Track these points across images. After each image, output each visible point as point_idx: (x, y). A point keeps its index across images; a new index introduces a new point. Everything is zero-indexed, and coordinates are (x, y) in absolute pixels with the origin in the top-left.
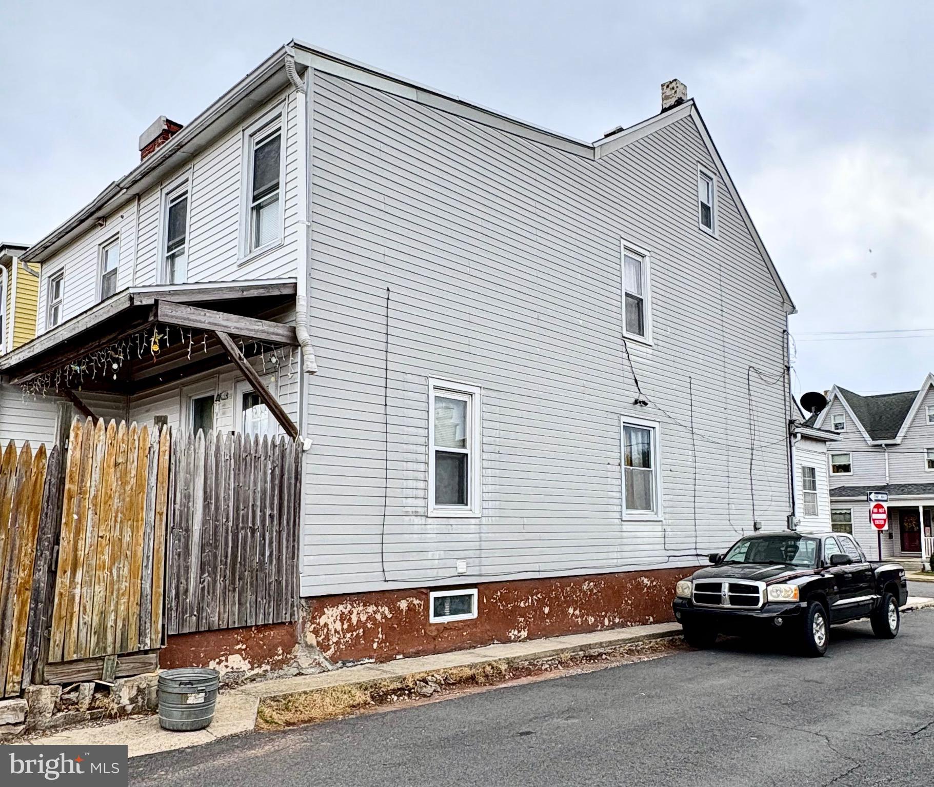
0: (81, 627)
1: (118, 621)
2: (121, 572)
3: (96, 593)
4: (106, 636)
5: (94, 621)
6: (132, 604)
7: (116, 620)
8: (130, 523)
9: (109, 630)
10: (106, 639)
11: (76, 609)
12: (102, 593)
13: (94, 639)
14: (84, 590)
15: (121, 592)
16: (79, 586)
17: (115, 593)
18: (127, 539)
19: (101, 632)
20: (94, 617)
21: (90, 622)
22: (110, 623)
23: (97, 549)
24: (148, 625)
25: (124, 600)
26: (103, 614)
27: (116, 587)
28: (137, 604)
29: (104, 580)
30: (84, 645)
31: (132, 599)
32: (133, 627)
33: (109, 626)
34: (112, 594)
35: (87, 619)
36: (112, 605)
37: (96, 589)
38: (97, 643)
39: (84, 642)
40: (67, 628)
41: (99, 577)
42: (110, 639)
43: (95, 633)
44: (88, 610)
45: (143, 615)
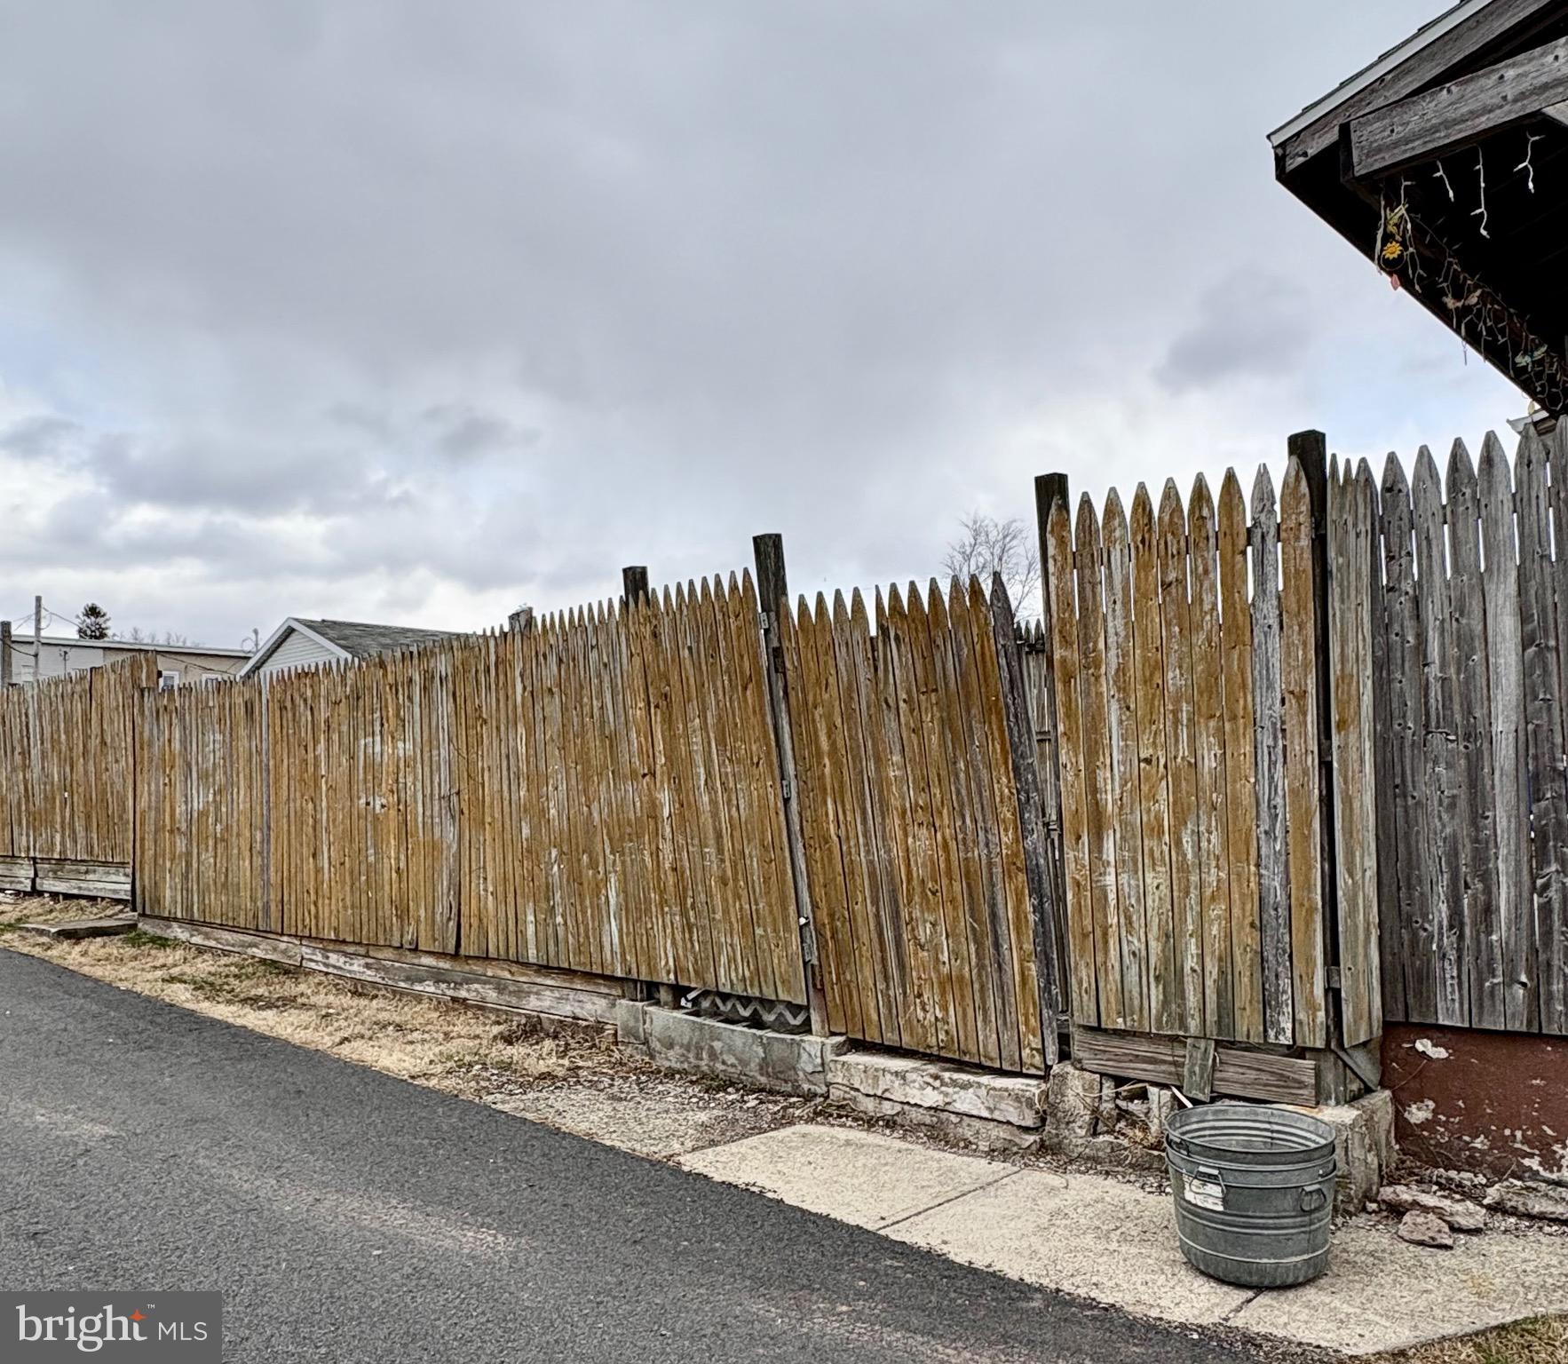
0: (1126, 960)
1: (1207, 959)
2: (1204, 844)
3: (1149, 889)
4: (1183, 991)
5: (1152, 951)
6: (1241, 927)
7: (1202, 957)
8: (1212, 723)
9: (1188, 979)
10: (1183, 998)
11: (1113, 920)
12: (1164, 890)
13: (1156, 994)
14: (1124, 878)
15: (1208, 892)
16: (1112, 870)
17: (1194, 894)
18: (1209, 763)
19: (1171, 977)
20: (1153, 944)
21: (1144, 953)
22: (1190, 963)
23: (1139, 789)
24: (1285, 982)
25: (1218, 910)
26: (1171, 938)
27: (1194, 878)
28: (1252, 925)
29: (1163, 859)
30: (1136, 1003)
31: (1236, 911)
32: (1246, 980)
33: (1187, 970)
34: (1187, 893)
35: (1137, 945)
36: (1189, 920)
37: (1148, 881)
38: (1165, 1003)
39: (1136, 994)
40: (1100, 959)
41: (1151, 851)
42: (1192, 1000)
43: (1157, 978)
44: (1136, 925)
45: (1269, 954)
